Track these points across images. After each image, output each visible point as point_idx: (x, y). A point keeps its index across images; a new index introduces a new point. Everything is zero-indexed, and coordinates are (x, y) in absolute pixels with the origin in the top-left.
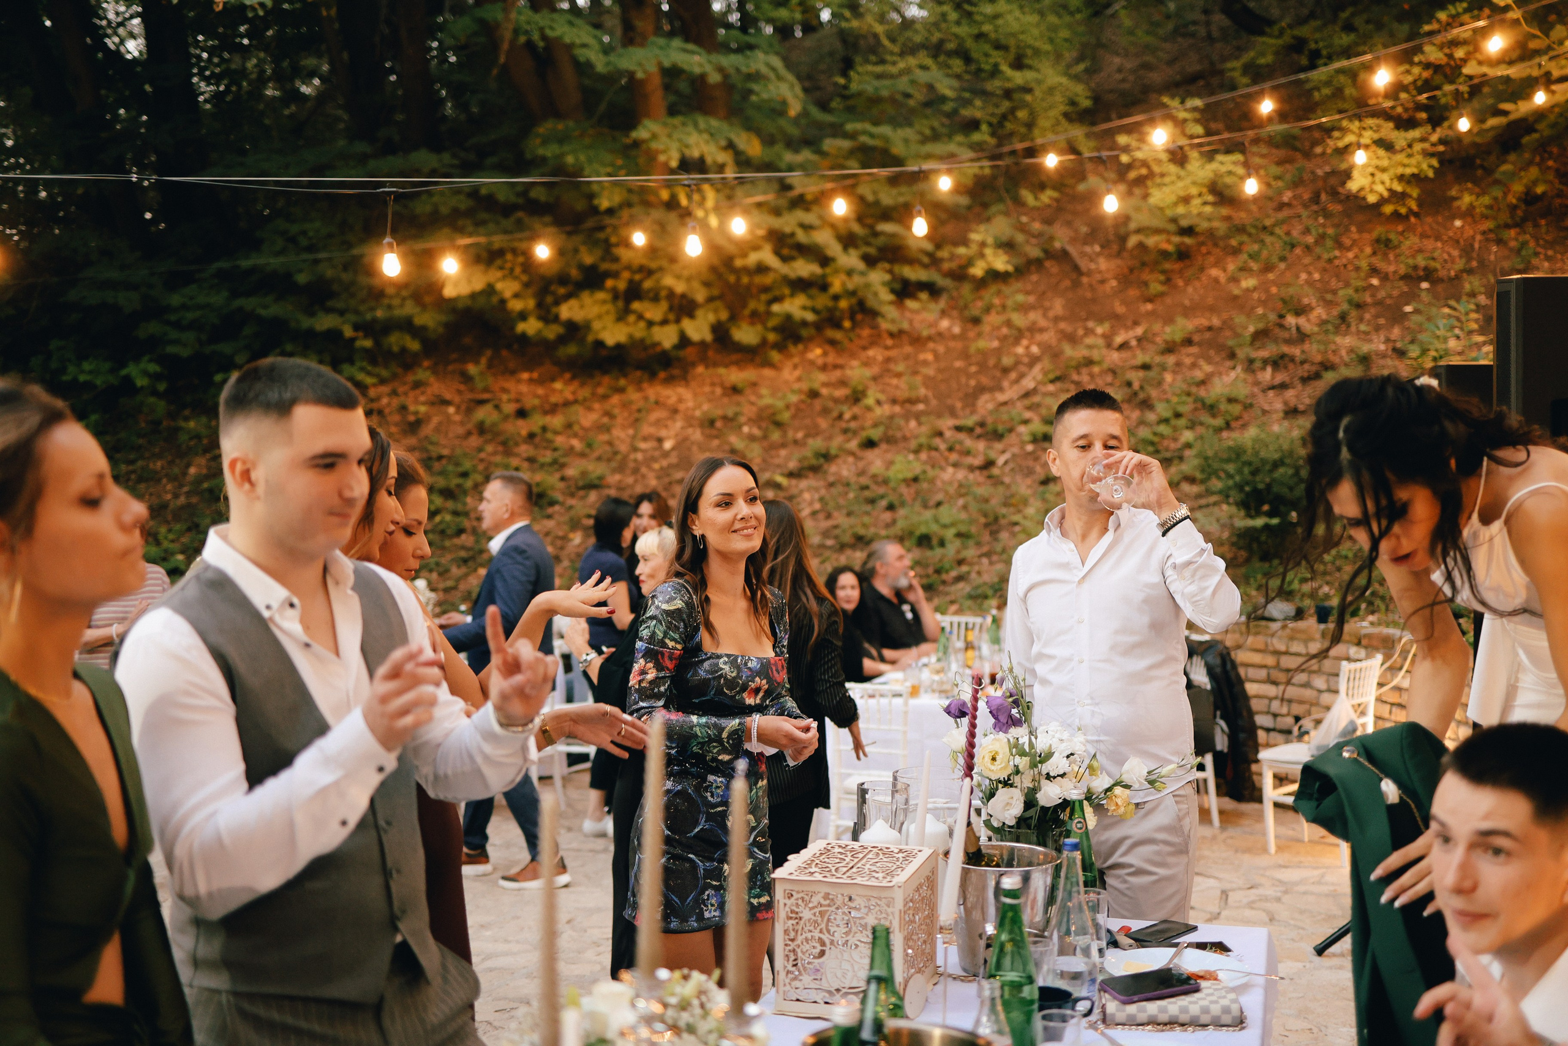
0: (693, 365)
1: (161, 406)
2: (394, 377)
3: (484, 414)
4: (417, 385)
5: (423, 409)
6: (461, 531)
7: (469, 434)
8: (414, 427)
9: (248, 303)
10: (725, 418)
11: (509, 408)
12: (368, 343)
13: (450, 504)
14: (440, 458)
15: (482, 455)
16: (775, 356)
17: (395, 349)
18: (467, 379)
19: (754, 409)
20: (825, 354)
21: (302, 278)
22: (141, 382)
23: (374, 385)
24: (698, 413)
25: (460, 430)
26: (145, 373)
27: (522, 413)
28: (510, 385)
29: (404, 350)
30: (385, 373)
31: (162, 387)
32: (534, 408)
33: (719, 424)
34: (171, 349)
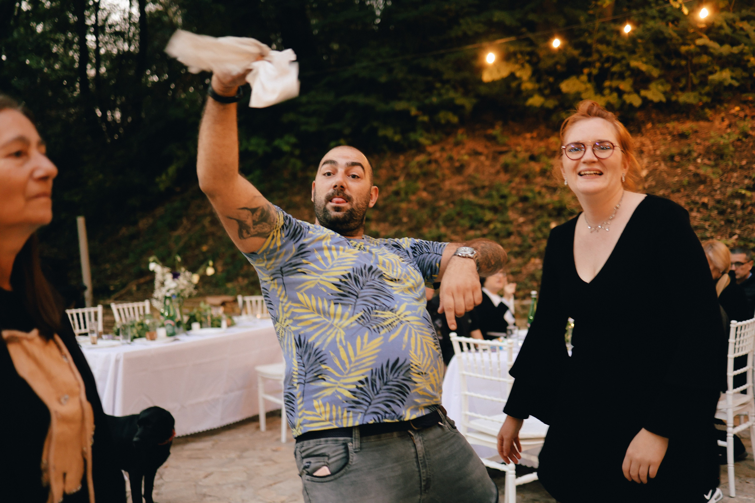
0: (644, 123)
1: (299, 164)
2: (441, 140)
3: (506, 159)
4: (457, 144)
5: (466, 158)
6: (509, 234)
7: (498, 172)
8: (460, 169)
9: (349, 99)
10: (681, 154)
11: (523, 155)
12: (426, 118)
13: (498, 216)
14: (483, 187)
15: (513, 185)
16: (709, 112)
17: (443, 121)
18: (492, 139)
19: (701, 147)
20: (742, 110)
21: (383, 79)
22: (286, 148)
23: (430, 145)
24: (658, 152)
25: (493, 170)
26: (288, 143)
27: (533, 158)
28: (520, 140)
29: (448, 122)
30: (436, 138)
31: (297, 152)
32: (542, 154)
33: (677, 159)
34: (303, 128)
